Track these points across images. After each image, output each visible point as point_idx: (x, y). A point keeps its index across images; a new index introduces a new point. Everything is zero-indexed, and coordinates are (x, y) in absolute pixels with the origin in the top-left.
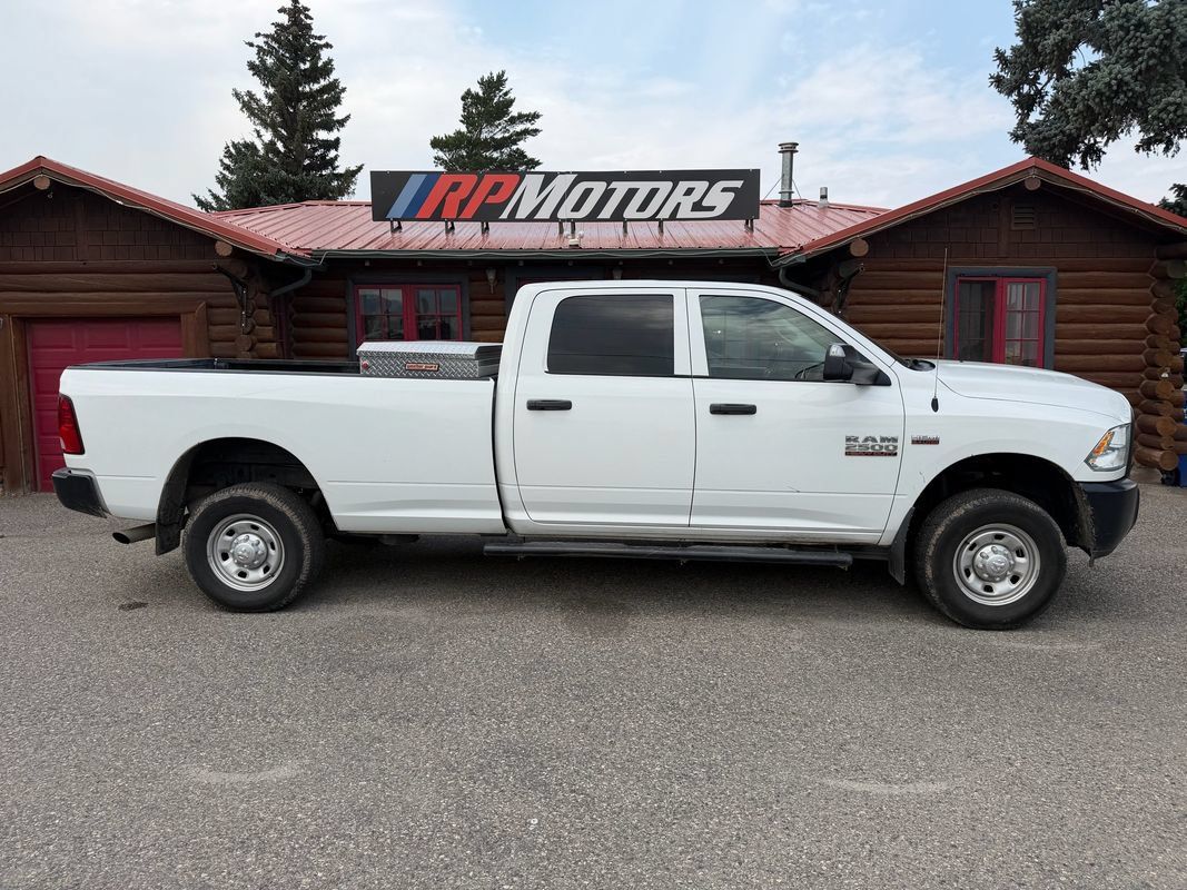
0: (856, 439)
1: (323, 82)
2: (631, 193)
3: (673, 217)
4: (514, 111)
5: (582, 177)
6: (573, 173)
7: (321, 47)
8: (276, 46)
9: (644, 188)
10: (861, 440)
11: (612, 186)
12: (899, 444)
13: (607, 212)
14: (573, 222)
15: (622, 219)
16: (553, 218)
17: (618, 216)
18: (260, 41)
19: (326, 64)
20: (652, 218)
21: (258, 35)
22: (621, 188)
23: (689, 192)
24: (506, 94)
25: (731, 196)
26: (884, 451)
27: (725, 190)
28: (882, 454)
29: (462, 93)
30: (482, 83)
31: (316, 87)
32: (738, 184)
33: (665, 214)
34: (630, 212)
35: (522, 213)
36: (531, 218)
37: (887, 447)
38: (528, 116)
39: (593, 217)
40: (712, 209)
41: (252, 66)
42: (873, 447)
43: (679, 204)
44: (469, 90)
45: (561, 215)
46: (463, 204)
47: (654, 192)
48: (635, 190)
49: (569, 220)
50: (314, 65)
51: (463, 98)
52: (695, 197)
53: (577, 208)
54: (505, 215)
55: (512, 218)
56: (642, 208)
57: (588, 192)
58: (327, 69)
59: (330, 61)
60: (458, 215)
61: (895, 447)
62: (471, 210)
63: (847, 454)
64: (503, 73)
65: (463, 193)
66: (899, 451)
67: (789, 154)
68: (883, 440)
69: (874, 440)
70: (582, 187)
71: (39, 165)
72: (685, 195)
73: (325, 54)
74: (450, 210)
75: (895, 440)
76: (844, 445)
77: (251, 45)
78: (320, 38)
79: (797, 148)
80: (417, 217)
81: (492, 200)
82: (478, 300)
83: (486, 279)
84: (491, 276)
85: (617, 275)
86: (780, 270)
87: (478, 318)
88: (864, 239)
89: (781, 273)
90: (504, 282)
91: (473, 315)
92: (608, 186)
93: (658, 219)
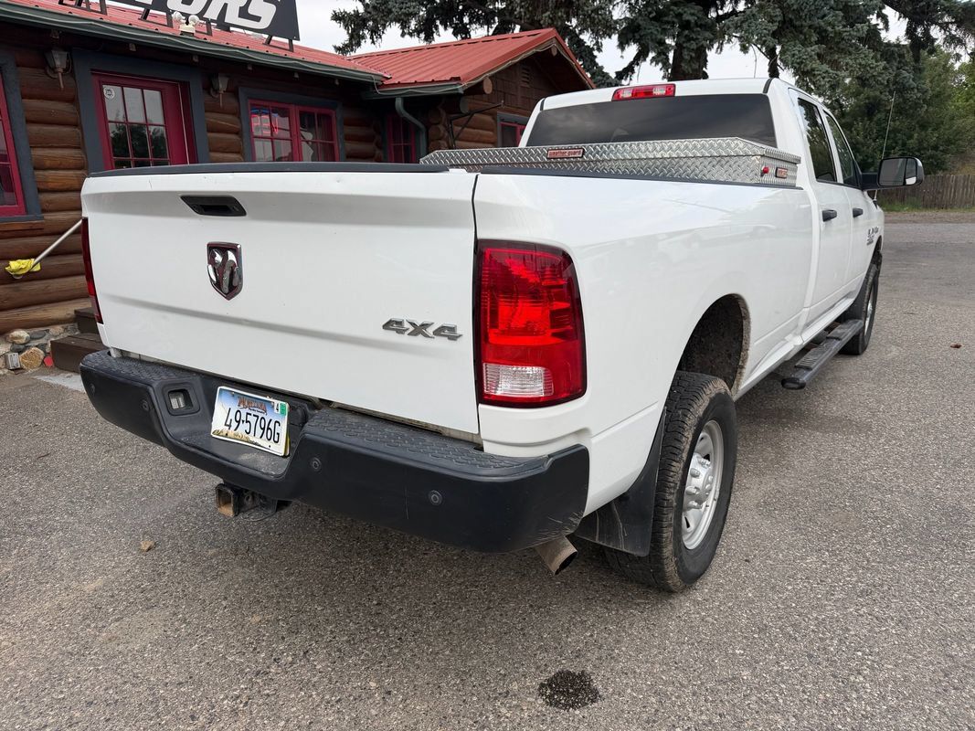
3: (221, 19)
33: (212, 14)
40: (257, 19)
43: (226, 5)
82: (31, 97)
83: (45, 65)
84: (59, 61)
85: (222, 84)
86: (394, 100)
87: (35, 128)
88: (490, 77)
89: (399, 102)
90: (72, 74)
91: (28, 121)
93: (206, 19)
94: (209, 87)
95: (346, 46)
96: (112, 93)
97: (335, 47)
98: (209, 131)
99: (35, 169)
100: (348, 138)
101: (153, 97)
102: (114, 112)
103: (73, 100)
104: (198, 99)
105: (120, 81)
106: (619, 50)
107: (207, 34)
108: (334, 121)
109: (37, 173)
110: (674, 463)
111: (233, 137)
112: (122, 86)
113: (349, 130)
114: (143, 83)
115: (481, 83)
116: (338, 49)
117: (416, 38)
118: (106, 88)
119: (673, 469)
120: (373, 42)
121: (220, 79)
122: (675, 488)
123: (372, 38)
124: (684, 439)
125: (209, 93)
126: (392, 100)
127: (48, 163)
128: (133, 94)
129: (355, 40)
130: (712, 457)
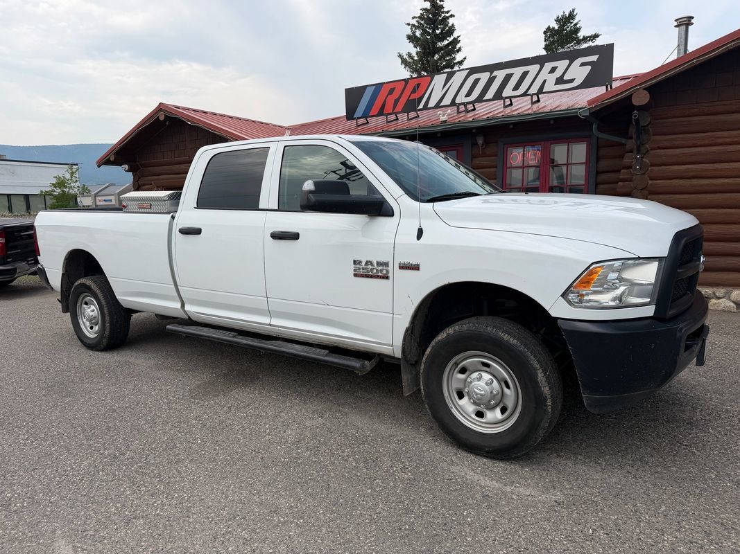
0: (360, 262)
1: (450, 39)
2: (508, 78)
3: (540, 91)
4: (581, 35)
5: (472, 71)
6: (467, 69)
7: (448, 18)
8: (423, 22)
9: (518, 72)
10: (363, 264)
11: (494, 74)
12: (390, 269)
13: (490, 94)
14: (466, 104)
15: (501, 98)
16: (453, 103)
17: (498, 96)
18: (414, 22)
19: (451, 27)
20: (525, 94)
21: (413, 18)
22: (500, 75)
23: (553, 70)
24: (576, 24)
25: (589, 68)
26: (380, 274)
27: (583, 64)
28: (378, 277)
29: (544, 30)
30: (558, 20)
31: (446, 42)
32: (594, 58)
33: (534, 89)
34: (508, 92)
35: (432, 104)
36: (438, 106)
37: (382, 270)
38: (590, 37)
39: (480, 99)
40: (572, 81)
41: (409, 37)
42: (372, 270)
43: (545, 81)
44: (549, 27)
45: (458, 101)
46: (397, 101)
47: (525, 74)
48: (511, 75)
49: (463, 104)
50: (443, 29)
51: (545, 33)
52: (558, 73)
53: (468, 94)
54: (421, 106)
55: (426, 107)
56: (516, 88)
57: (477, 81)
58: (451, 31)
59: (453, 25)
60: (394, 109)
61: (387, 271)
62: (399, 107)
63: (355, 275)
64: (573, 10)
65: (396, 94)
66: (390, 275)
67: (683, 27)
68: (379, 264)
69: (371, 264)
70: (473, 78)
71: (161, 108)
72: (549, 73)
73: (451, 21)
74: (389, 108)
75: (386, 264)
76: (352, 267)
77: (409, 24)
78: (448, 12)
79: (693, 21)
80: (370, 114)
81: (413, 97)
85: (480, 141)
88: (646, 89)
89: (594, 127)
92: (491, 75)
93: (529, 95)
104: (468, 152)
111: (493, 170)
121: (478, 138)
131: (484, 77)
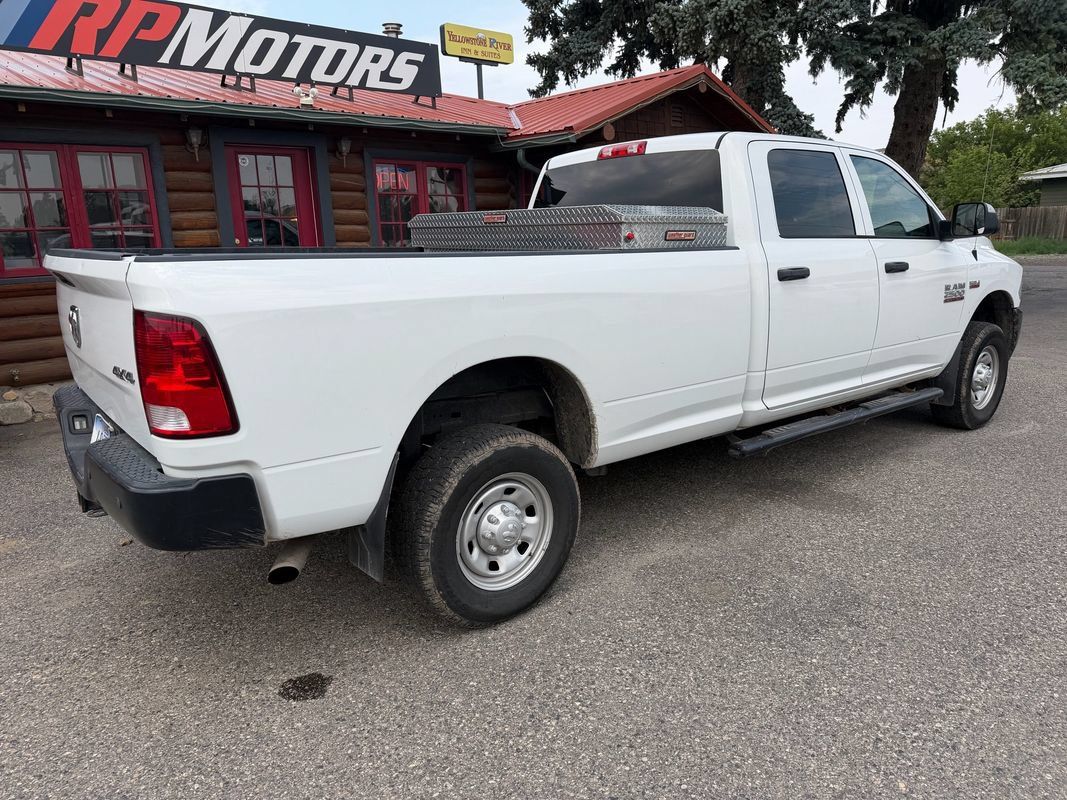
2: (317, 52)
3: (362, 84)
5: (259, 23)
6: (249, 16)
9: (331, 47)
10: (952, 288)
11: (295, 40)
12: (965, 289)
13: (292, 70)
14: (252, 77)
15: (309, 81)
16: (230, 68)
17: (304, 77)
20: (342, 84)
22: (306, 44)
23: (376, 59)
25: (415, 69)
26: (959, 296)
27: (409, 62)
28: (958, 299)
32: (420, 57)
33: (354, 80)
34: (318, 73)
37: (961, 293)
39: (276, 74)
40: (399, 81)
42: (955, 293)
43: (367, 71)
45: (239, 67)
46: (103, 36)
47: (341, 54)
48: (322, 49)
49: (247, 75)
52: (383, 65)
53: (257, 60)
54: (165, 58)
55: (176, 63)
56: (330, 71)
57: (268, 43)
60: (98, 49)
61: (964, 292)
62: (116, 43)
65: (101, 19)
68: (960, 286)
69: (956, 287)
70: (261, 35)
72: (372, 62)
74: (84, 40)
79: (401, 29)
80: (33, 47)
81: (143, 35)
82: (173, 170)
83: (185, 142)
84: (195, 138)
85: (345, 147)
86: (517, 151)
87: (175, 195)
88: (612, 124)
89: (520, 154)
90: (208, 147)
91: (169, 190)
92: (291, 39)
93: (348, 86)
94: (334, 150)
95: (540, 89)
96: (245, 161)
97: (529, 91)
98: (332, 190)
99: (174, 229)
100: (478, 190)
101: (284, 163)
102: (247, 176)
103: (208, 170)
104: (323, 160)
105: (255, 150)
106: (811, 76)
107: (349, 100)
108: (464, 174)
109: (175, 233)
110: (432, 505)
111: (358, 195)
112: (256, 154)
113: (480, 182)
114: (274, 151)
115: (601, 129)
116: (532, 93)
117: (613, 75)
118: (241, 157)
119: (430, 509)
120: (568, 83)
121: (343, 143)
122: (431, 527)
123: (567, 79)
124: (447, 484)
125: (335, 156)
126: (514, 153)
127: (185, 225)
128: (265, 160)
129: (550, 82)
130: (538, 508)
131: (281, 39)
